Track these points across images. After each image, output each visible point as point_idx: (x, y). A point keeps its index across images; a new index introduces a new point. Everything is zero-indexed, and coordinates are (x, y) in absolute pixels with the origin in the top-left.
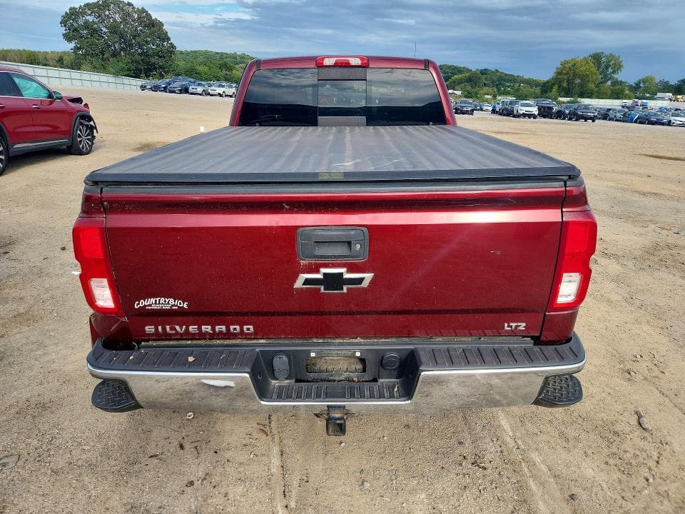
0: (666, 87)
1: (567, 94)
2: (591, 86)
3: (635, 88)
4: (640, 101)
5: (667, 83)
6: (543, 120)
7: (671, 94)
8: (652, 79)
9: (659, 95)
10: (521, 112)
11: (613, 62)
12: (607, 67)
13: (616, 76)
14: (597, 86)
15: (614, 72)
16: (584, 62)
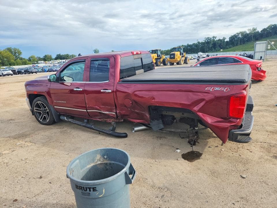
0: (40, 59)
1: (4, 65)
2: (13, 61)
3: (30, 60)
4: (35, 65)
5: (39, 57)
6: (16, 75)
7: (43, 61)
8: (34, 57)
9: (39, 62)
10: (5, 74)
11: (17, 51)
12: (15, 53)
13: (20, 56)
14: (15, 61)
15: (19, 55)
16: (5, 52)
